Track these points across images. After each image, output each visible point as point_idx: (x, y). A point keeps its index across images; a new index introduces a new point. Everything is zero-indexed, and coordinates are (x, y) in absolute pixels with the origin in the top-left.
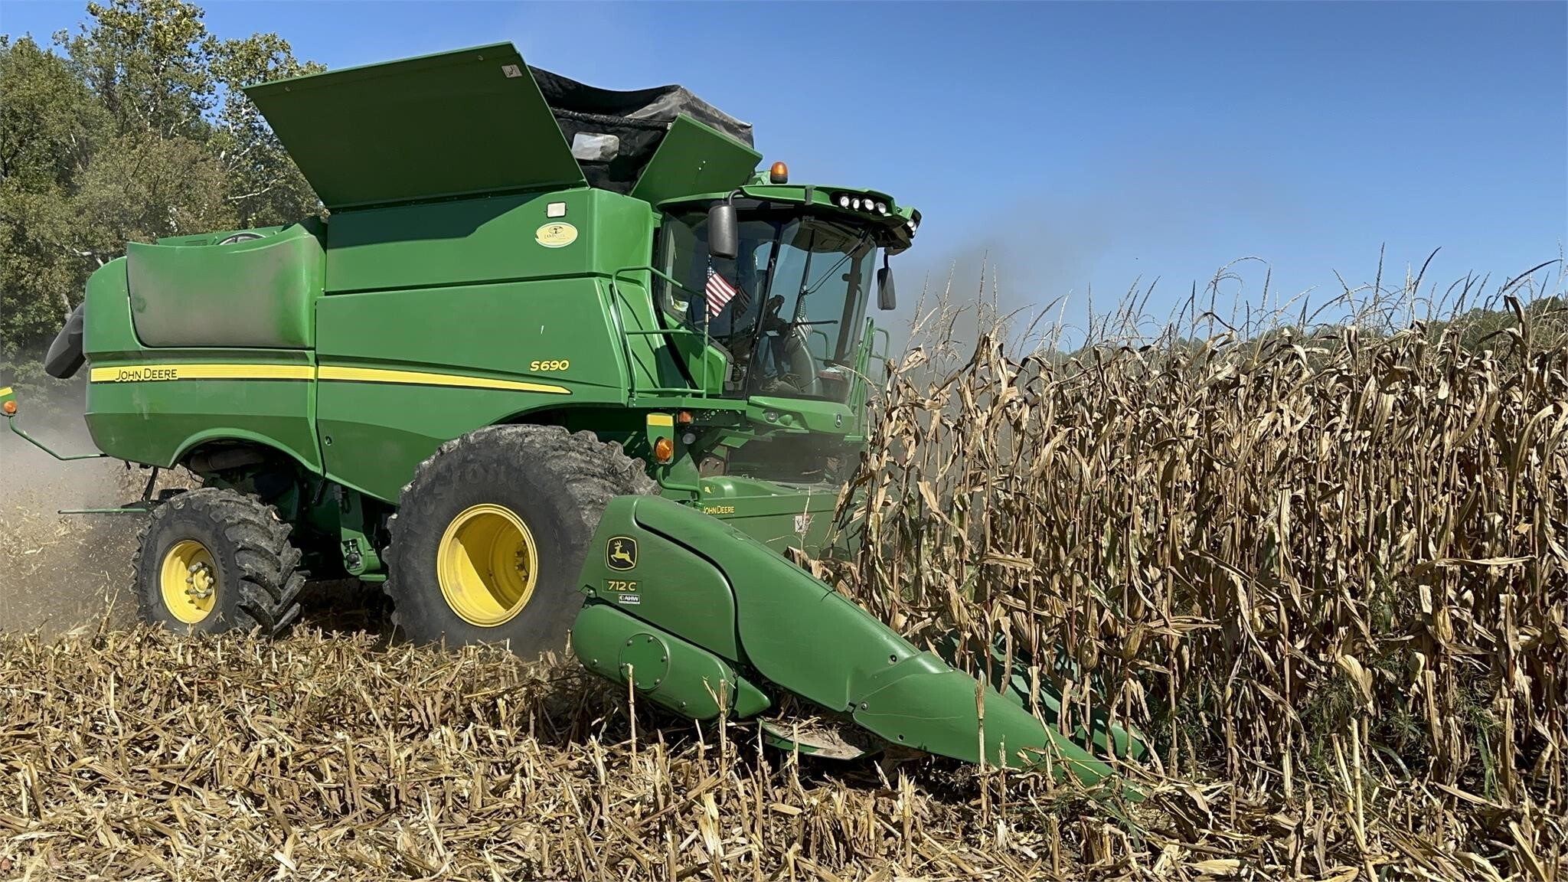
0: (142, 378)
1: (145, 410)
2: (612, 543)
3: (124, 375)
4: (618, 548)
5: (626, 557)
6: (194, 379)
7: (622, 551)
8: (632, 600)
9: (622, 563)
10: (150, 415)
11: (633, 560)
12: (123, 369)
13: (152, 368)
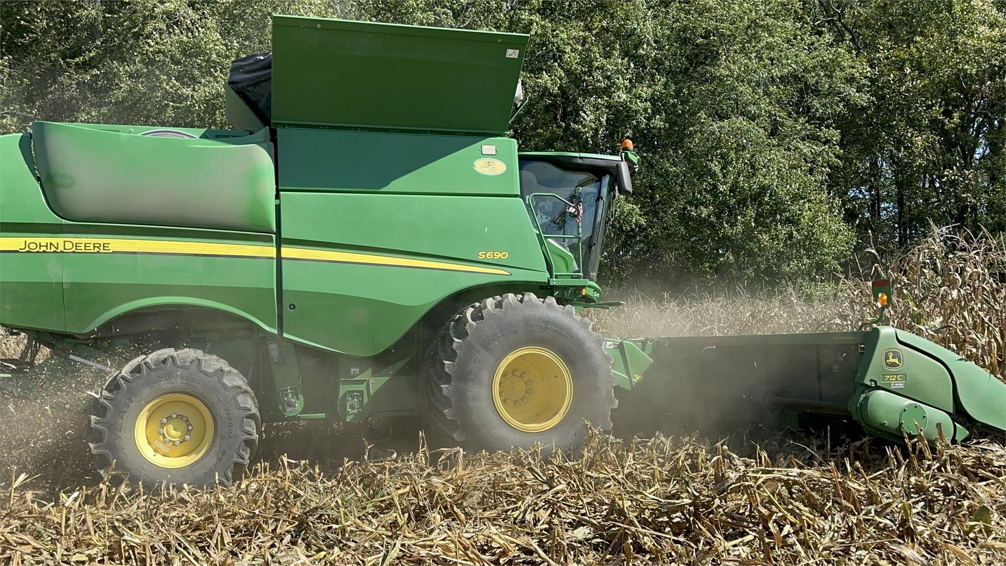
0: (61, 249)
1: (67, 279)
2: (887, 355)
3: (33, 246)
4: (891, 356)
5: (896, 361)
6: (135, 253)
7: (893, 357)
8: (899, 385)
9: (894, 365)
10: (71, 283)
11: (900, 362)
12: (29, 240)
13: (75, 241)
